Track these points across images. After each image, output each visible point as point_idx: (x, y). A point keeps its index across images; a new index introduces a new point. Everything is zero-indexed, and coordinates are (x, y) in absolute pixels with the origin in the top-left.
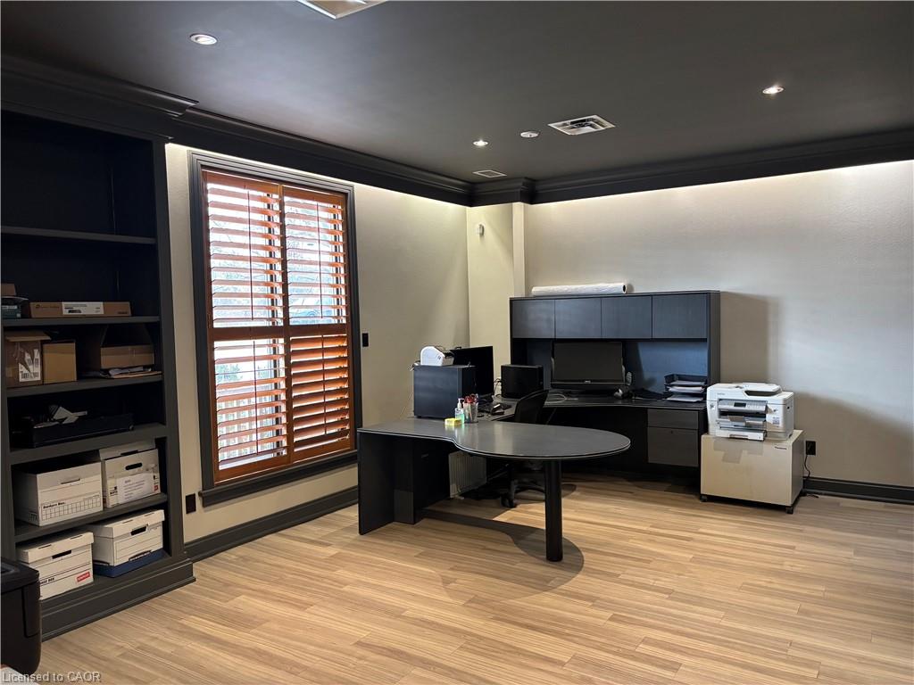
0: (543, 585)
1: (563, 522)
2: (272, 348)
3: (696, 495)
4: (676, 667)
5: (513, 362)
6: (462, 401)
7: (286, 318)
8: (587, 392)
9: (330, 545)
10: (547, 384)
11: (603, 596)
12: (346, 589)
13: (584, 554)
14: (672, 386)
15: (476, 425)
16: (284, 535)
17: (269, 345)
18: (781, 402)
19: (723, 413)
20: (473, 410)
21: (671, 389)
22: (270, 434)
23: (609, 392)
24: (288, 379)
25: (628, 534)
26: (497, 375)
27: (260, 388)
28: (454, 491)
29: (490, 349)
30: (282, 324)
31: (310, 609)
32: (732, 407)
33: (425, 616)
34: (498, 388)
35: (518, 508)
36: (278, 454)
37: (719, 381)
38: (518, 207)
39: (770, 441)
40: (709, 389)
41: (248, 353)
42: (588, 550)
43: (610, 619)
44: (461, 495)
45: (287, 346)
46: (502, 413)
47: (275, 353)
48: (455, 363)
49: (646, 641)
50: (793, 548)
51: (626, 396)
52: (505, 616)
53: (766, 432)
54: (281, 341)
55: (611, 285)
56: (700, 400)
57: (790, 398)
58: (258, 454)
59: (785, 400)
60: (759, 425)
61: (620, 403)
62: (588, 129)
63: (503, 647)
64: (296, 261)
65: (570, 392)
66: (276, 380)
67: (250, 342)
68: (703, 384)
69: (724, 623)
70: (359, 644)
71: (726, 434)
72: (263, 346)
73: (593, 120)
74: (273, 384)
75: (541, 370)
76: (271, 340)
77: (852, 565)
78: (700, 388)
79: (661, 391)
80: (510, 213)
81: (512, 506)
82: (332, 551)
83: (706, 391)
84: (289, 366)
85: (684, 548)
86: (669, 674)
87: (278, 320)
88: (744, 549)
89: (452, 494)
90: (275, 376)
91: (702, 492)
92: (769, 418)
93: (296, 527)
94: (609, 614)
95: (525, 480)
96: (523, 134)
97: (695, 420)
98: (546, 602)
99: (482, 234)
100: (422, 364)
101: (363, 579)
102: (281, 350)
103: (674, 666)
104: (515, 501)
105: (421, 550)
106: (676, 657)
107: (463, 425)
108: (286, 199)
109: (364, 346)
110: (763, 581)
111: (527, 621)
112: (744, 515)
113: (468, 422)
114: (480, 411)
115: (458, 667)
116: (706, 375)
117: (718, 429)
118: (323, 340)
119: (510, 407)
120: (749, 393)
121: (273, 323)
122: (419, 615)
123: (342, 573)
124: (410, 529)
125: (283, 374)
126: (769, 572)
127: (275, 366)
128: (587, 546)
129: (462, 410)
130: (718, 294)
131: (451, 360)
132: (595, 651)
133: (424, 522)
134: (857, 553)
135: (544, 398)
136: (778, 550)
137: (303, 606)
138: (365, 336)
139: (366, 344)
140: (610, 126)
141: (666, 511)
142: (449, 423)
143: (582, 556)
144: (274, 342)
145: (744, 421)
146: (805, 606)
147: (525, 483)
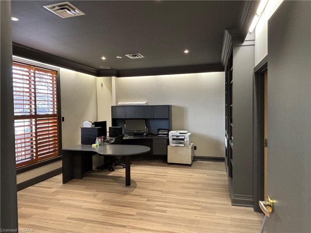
0: (125, 193)
1: (131, 174)
2: (30, 122)
3: (166, 163)
4: (166, 211)
5: (112, 126)
6: (98, 139)
7: (36, 112)
8: (135, 135)
9: (53, 188)
10: (123, 133)
11: (143, 194)
12: (60, 202)
13: (137, 183)
14: (159, 132)
15: (102, 146)
16: (35, 186)
17: (29, 121)
18: (188, 136)
19: (173, 139)
20: (101, 141)
21: (159, 133)
22: (29, 152)
23: (142, 134)
24: (36, 133)
25: (149, 176)
26: (108, 130)
27: (26, 136)
28: (94, 167)
29: (106, 122)
30: (34, 114)
31: (49, 210)
32: (175, 137)
33: (89, 207)
34: (108, 134)
35: (115, 171)
36: (32, 159)
37: (171, 130)
38: (114, 78)
39: (185, 146)
40: (169, 132)
41: (22, 124)
42: (137, 181)
43: (146, 201)
44: (96, 168)
45: (36, 121)
46: (110, 142)
47: (31, 124)
48: (95, 126)
49: (157, 206)
50: (192, 175)
51: (147, 135)
52: (114, 203)
53: (184, 144)
54: (34, 120)
55: (142, 103)
56: (167, 136)
57: (190, 134)
58: (26, 159)
59: (189, 135)
60: (183, 142)
61: (145, 137)
62: (137, 57)
63: (115, 213)
64: (39, 93)
65: (130, 135)
66: (32, 133)
67: (23, 120)
68: (167, 131)
69: (177, 198)
70: (68, 218)
71: (174, 145)
72: (27, 122)
73: (138, 55)
74: (30, 135)
75: (122, 128)
76: (30, 119)
77: (207, 179)
78: (167, 132)
79: (156, 134)
80: (111, 79)
81: (113, 170)
82: (53, 190)
83: (168, 133)
84: (36, 129)
85: (164, 178)
86: (164, 214)
87: (32, 113)
88: (180, 177)
89: (93, 168)
90: (31, 132)
91: (168, 162)
92: (185, 140)
93: (39, 183)
94: (146, 199)
95: (117, 162)
96: (117, 57)
97: (166, 142)
98: (127, 198)
99: (102, 86)
100: (84, 127)
101: (66, 198)
102: (34, 123)
103: (165, 212)
104: (114, 169)
105: (85, 187)
106: (166, 209)
107: (98, 146)
108: (36, 72)
109: (63, 121)
110: (186, 185)
111: (121, 205)
112: (179, 167)
113: (100, 145)
114: (104, 141)
115: (102, 221)
116: (168, 128)
117: (172, 144)
118: (48, 120)
119: (112, 140)
120: (180, 133)
121: (31, 114)
122: (87, 207)
123: (59, 197)
124: (80, 180)
125: (34, 131)
126: (186, 183)
127: (31, 128)
128: (138, 180)
129: (98, 141)
130: (171, 106)
131: (94, 125)
132: (143, 210)
133: (85, 178)
134: (208, 175)
135: (123, 136)
136: (188, 176)
137: (46, 209)
138: (63, 118)
139: (63, 120)
140: (143, 57)
141: (159, 168)
142: (94, 146)
143: (136, 184)
144: (31, 120)
145: (179, 141)
146: (197, 191)
147: (117, 163)
